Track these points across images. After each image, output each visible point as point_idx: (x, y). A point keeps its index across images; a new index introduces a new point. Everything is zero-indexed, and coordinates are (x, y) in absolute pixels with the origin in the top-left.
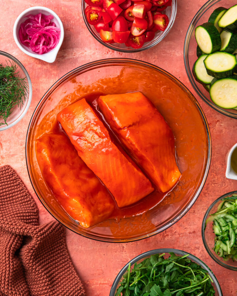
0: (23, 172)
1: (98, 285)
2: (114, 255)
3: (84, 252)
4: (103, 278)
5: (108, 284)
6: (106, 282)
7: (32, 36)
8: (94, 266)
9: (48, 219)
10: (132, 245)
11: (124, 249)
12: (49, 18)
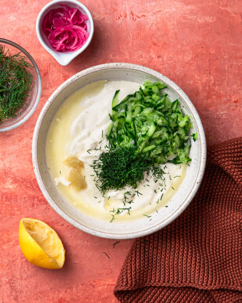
0: (21, 155)
1: (106, 287)
3: (90, 248)
4: (111, 278)
7: (57, 28)
8: (101, 265)
9: (49, 210)
12: (84, 18)
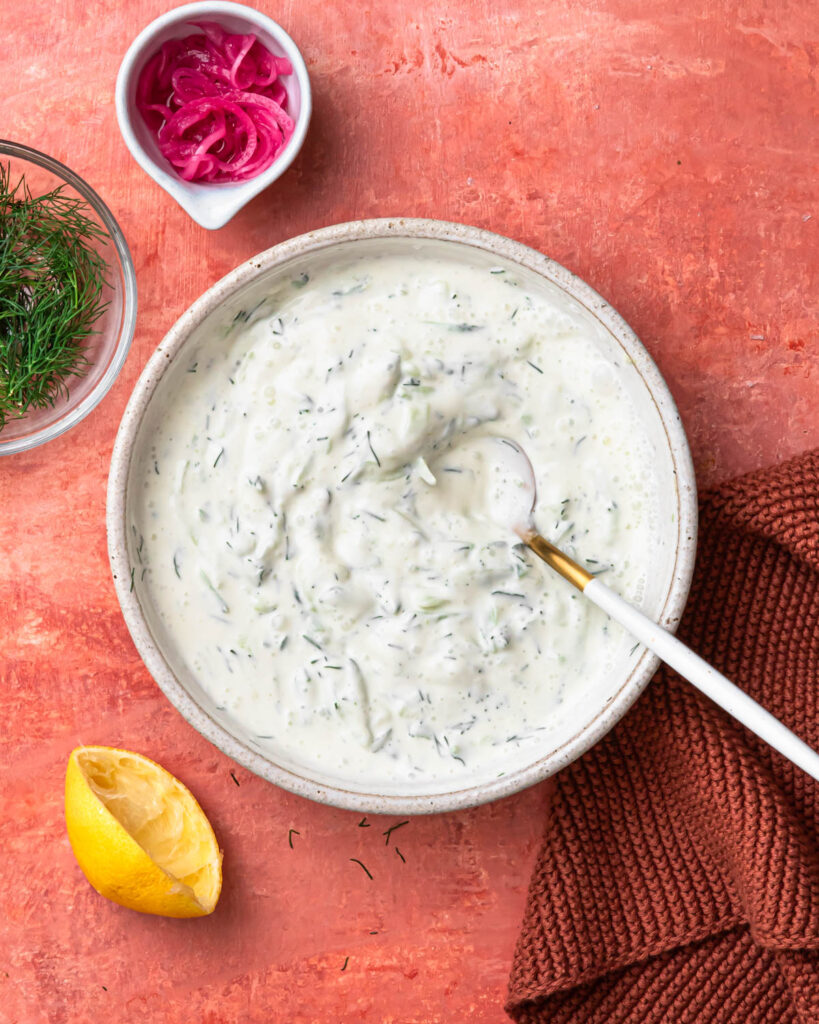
1: (362, 975)
2: (423, 857)
3: (308, 846)
4: (380, 946)
5: (401, 969)
6: (394, 962)
9: (166, 717)
10: (492, 816)
11: (461, 833)
